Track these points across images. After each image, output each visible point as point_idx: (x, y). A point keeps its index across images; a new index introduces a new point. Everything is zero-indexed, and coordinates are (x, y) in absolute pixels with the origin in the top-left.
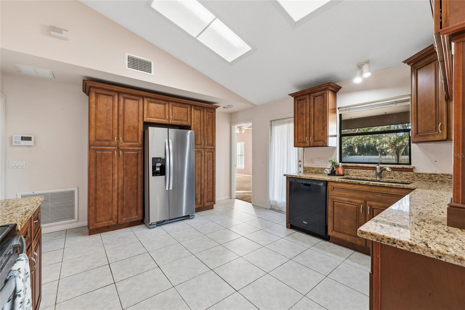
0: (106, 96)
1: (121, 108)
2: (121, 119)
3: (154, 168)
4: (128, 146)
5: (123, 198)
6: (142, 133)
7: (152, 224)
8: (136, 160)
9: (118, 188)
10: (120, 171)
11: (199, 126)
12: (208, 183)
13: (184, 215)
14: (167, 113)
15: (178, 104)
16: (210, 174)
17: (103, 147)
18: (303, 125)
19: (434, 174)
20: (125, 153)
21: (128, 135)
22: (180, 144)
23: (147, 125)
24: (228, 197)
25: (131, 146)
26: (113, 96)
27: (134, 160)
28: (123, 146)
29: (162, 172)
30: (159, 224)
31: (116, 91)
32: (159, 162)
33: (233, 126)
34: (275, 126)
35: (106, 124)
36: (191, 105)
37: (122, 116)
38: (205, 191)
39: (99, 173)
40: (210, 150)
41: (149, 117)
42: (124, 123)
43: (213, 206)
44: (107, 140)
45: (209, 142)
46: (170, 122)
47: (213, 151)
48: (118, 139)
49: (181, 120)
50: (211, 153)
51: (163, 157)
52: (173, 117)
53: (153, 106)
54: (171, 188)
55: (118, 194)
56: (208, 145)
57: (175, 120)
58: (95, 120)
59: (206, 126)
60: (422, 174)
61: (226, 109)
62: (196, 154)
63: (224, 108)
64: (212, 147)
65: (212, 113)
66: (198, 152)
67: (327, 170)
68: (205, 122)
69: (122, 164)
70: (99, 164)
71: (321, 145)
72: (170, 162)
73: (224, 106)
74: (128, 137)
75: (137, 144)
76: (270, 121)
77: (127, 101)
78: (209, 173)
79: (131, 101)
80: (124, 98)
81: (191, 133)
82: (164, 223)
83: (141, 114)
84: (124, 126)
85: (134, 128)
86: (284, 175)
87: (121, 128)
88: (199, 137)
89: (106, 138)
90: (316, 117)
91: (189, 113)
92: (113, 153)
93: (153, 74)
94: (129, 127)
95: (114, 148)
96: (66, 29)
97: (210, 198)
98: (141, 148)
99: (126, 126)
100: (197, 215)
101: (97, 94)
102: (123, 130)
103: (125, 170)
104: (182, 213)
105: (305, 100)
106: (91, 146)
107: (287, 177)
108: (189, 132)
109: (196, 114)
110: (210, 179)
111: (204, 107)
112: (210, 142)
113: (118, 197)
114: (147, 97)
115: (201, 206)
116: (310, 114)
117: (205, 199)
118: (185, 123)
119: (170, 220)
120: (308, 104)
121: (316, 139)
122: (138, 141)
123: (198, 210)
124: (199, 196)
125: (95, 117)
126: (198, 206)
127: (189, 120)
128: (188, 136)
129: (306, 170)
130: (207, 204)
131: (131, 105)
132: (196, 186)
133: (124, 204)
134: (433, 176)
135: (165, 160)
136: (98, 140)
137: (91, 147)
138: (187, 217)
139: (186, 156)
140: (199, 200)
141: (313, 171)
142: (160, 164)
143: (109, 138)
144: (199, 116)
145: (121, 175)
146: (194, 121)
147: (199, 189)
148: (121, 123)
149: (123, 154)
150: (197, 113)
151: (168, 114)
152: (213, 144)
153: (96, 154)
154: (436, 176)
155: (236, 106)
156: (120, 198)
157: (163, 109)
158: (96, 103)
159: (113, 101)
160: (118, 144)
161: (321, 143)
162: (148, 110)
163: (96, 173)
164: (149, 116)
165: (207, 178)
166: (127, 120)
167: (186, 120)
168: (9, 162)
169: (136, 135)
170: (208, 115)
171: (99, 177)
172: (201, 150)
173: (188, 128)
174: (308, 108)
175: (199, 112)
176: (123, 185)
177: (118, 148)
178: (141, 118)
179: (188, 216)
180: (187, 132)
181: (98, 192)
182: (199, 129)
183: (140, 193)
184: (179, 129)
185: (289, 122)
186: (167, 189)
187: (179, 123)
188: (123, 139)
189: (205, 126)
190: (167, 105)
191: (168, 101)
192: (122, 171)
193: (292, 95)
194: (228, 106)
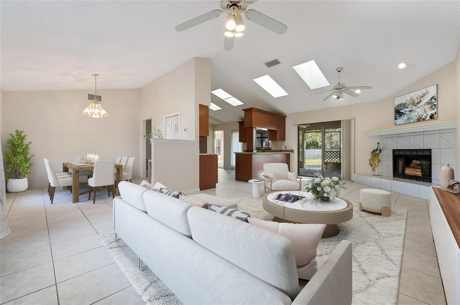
34: (233, 133)
50: (205, 145)
64: (206, 142)
76: (231, 131)
107: (236, 153)
112: (205, 140)
155: (216, 123)
172: (201, 143)
185: (237, 132)
193: (238, 122)
194: (213, 123)
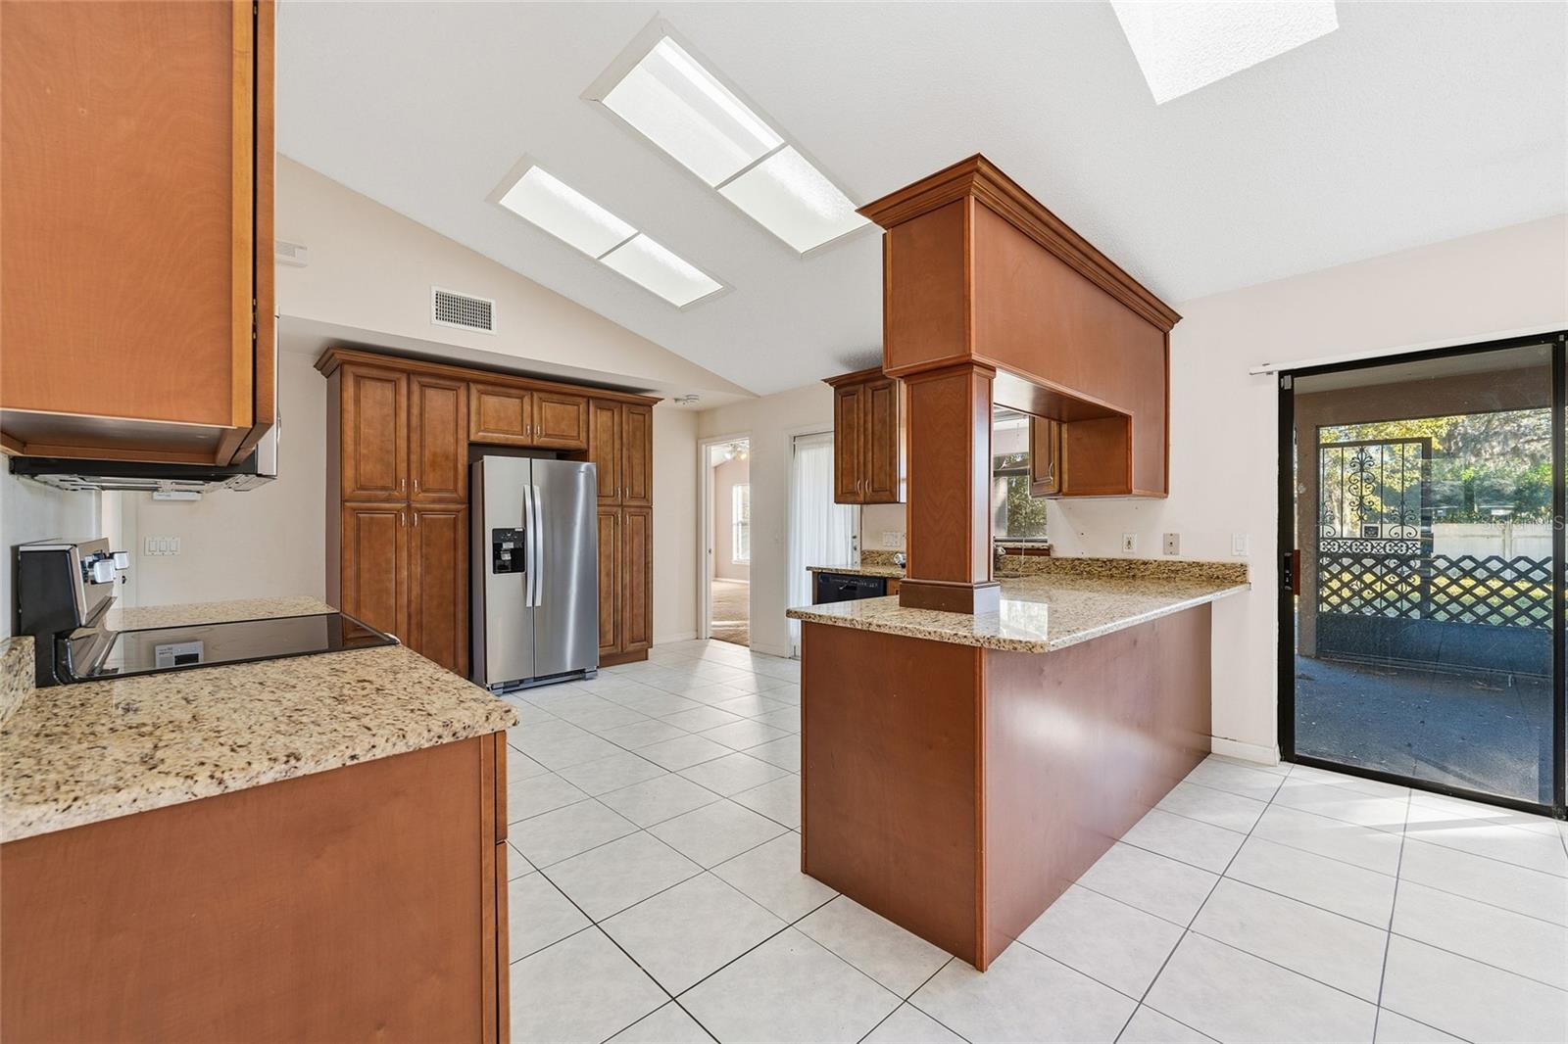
0: (379, 384)
1: (415, 411)
2: (415, 437)
3: (497, 555)
4: (434, 501)
5: (420, 626)
6: (466, 470)
7: (494, 687)
8: (452, 536)
9: (409, 602)
10: (413, 562)
11: (609, 449)
12: (632, 595)
13: (569, 669)
14: (527, 421)
15: (555, 397)
16: (639, 571)
17: (375, 505)
18: (852, 453)
19: (1079, 559)
20: (425, 519)
21: (431, 476)
22: (560, 496)
23: (479, 449)
24: (693, 635)
25: (440, 501)
26: (395, 382)
27: (448, 534)
28: (421, 502)
29: (518, 563)
30: (511, 687)
31: (402, 371)
32: (510, 541)
33: (704, 446)
34: (801, 449)
35: (381, 449)
36: (589, 398)
37: (417, 429)
38: (627, 615)
39: (365, 565)
40: (638, 510)
41: (483, 431)
42: (422, 446)
43: (647, 650)
44: (383, 488)
45: (636, 489)
46: (535, 443)
47: (645, 511)
48: (409, 484)
49: (563, 437)
50: (641, 519)
51: (519, 528)
52: (541, 429)
53: (492, 402)
54: (538, 603)
55: (409, 616)
56: (632, 497)
57: (547, 435)
58: (355, 441)
59: (628, 450)
60: (1062, 559)
61: (681, 403)
62: (600, 521)
63: (676, 400)
64: (643, 503)
65: (641, 417)
66: (609, 514)
67: (900, 555)
68: (625, 440)
69: (419, 543)
70: (364, 543)
71: (885, 499)
72: (536, 542)
73: (677, 397)
74: (432, 479)
75: (454, 495)
76: (790, 436)
77: (430, 393)
78: (635, 569)
79: (440, 391)
80: (423, 386)
81: (588, 469)
82: (521, 686)
83: (462, 423)
84: (422, 455)
85: (447, 458)
86: (808, 569)
87: (414, 457)
88: (609, 479)
89: (380, 483)
90: (876, 437)
91: (583, 417)
92: (398, 518)
93: (494, 331)
94: (435, 455)
95: (398, 506)
96: (302, 245)
97: (639, 630)
98: (464, 506)
99: (427, 455)
100: (604, 672)
101: (359, 379)
102: (421, 463)
103: (425, 557)
104: (565, 665)
105: (856, 397)
106: (347, 501)
107: (814, 573)
108: (584, 466)
109: (600, 420)
110: (638, 584)
111: (622, 402)
112: (639, 489)
113: (409, 624)
114: (477, 382)
115: (615, 651)
116: (865, 429)
117: (627, 635)
118: (573, 444)
119: (536, 679)
120: (862, 406)
121: (876, 486)
122: (455, 490)
123: (607, 661)
124: (609, 627)
125: (355, 433)
126: (607, 651)
127: (583, 435)
128: (582, 478)
129: (866, 557)
130: (631, 647)
131: (439, 403)
132: (602, 600)
133: (424, 640)
134: (1077, 562)
135: (523, 534)
136: (362, 488)
137: (348, 504)
138: (579, 675)
139: (575, 524)
140: (610, 637)
141: (879, 559)
142: (511, 545)
143: (389, 483)
144: (610, 424)
145: (417, 570)
146: (596, 438)
147: (608, 609)
148: (414, 446)
149: (421, 518)
150: (605, 419)
151: (529, 422)
152: (647, 496)
153: (359, 519)
154: (1081, 564)
155: (707, 397)
156: (413, 627)
157: (518, 408)
158: (357, 401)
159: (396, 392)
160: (408, 498)
161: (885, 495)
162: (479, 413)
163: (358, 564)
164: (482, 428)
165: (632, 581)
166: (429, 439)
167: (575, 434)
168: (145, 539)
169: (452, 474)
170: (633, 421)
171: (365, 576)
172: (615, 509)
173: (580, 455)
174: (862, 415)
175: (609, 413)
176: (422, 595)
177: (409, 507)
178: (462, 435)
179: (582, 671)
180: (579, 467)
181: (363, 610)
182: (610, 456)
183: (461, 615)
184: (558, 459)
185: (820, 444)
186: (529, 604)
187: (557, 443)
188: (420, 484)
189: (624, 449)
190: (527, 400)
191: (531, 390)
192: (419, 562)
193: (831, 381)
194: (689, 398)
